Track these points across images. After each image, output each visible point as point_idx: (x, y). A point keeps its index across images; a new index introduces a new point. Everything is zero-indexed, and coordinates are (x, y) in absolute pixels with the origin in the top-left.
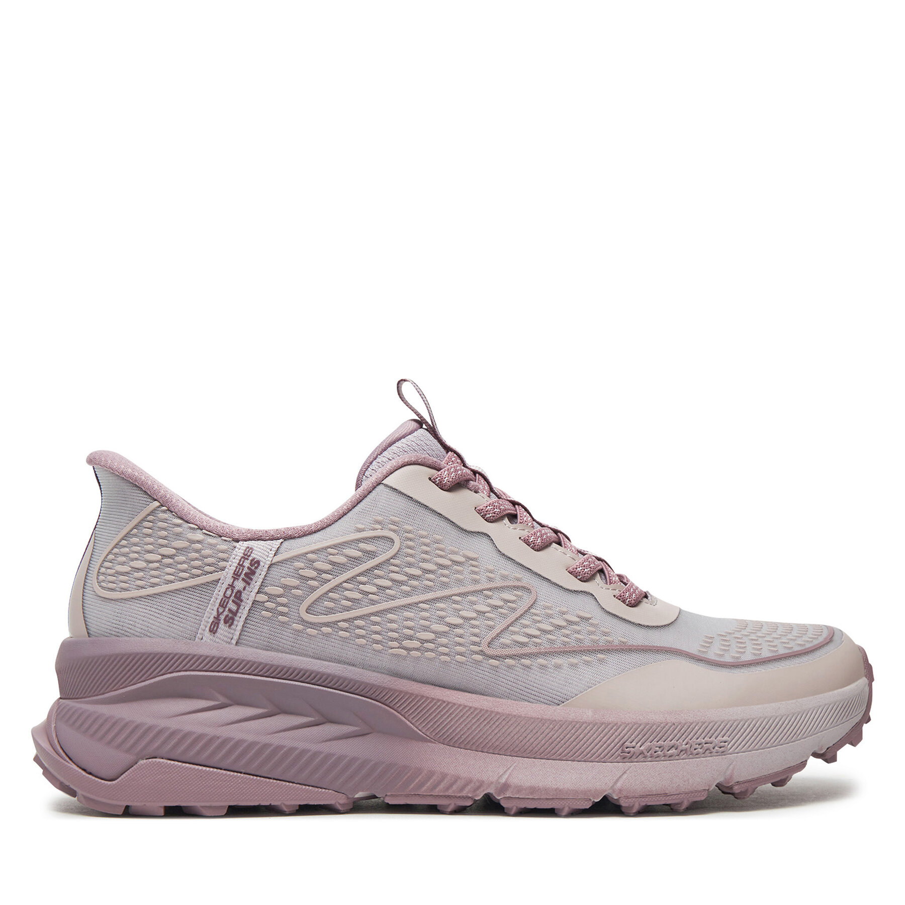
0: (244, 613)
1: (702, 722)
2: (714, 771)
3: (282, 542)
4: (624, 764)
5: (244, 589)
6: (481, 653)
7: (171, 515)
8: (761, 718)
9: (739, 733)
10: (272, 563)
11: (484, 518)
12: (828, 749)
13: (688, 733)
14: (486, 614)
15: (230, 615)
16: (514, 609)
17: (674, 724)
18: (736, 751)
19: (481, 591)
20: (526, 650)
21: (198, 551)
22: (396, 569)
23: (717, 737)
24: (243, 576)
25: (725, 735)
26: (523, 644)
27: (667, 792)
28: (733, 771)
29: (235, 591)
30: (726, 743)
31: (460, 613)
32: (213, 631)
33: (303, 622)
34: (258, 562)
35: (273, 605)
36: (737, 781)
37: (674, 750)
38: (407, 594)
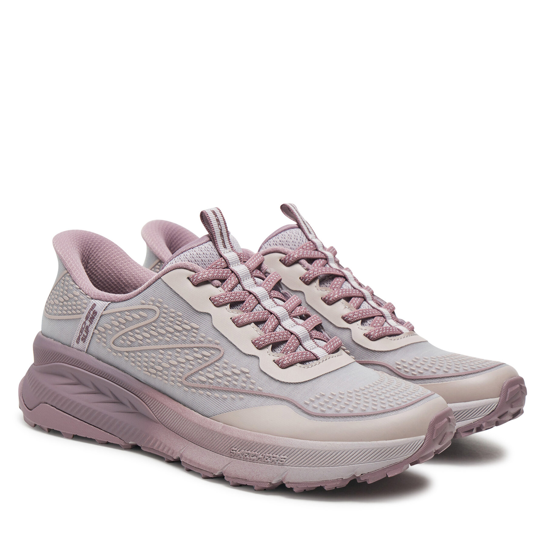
0: (89, 338)
1: (273, 445)
2: (275, 473)
3: (110, 304)
4: (231, 458)
5: (89, 326)
6: (181, 383)
7: (70, 279)
8: (310, 449)
9: (294, 456)
10: (102, 314)
11: (213, 304)
12: (362, 475)
13: (265, 450)
14: (190, 361)
15: (84, 337)
16: (206, 361)
17: (257, 443)
18: (291, 465)
19: (192, 348)
20: (203, 385)
21: (76, 301)
22: (154, 328)
23: (281, 455)
24: (89, 319)
25: (285, 455)
26: (204, 382)
27: (247, 479)
28: (286, 475)
29: (86, 326)
30: (285, 460)
31: (177, 358)
32: (78, 342)
33: (111, 349)
34: (96, 313)
35: (100, 337)
36: (288, 481)
37: (255, 457)
38: (156, 343)
